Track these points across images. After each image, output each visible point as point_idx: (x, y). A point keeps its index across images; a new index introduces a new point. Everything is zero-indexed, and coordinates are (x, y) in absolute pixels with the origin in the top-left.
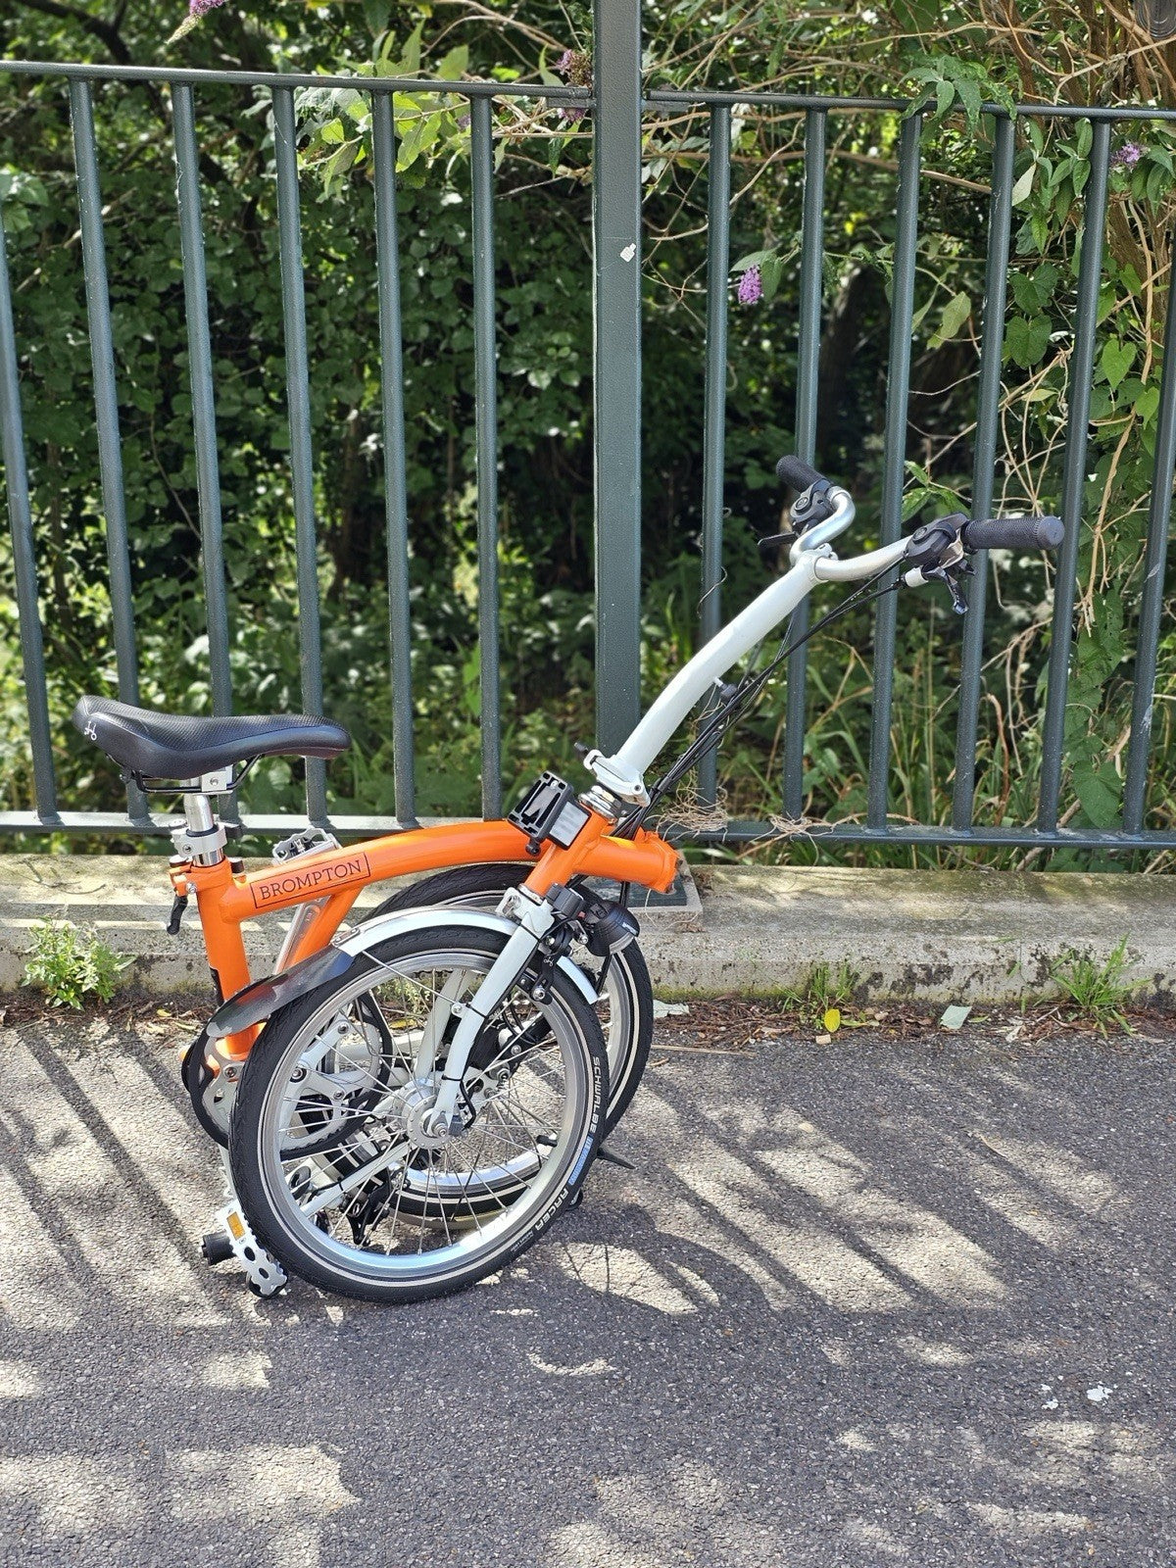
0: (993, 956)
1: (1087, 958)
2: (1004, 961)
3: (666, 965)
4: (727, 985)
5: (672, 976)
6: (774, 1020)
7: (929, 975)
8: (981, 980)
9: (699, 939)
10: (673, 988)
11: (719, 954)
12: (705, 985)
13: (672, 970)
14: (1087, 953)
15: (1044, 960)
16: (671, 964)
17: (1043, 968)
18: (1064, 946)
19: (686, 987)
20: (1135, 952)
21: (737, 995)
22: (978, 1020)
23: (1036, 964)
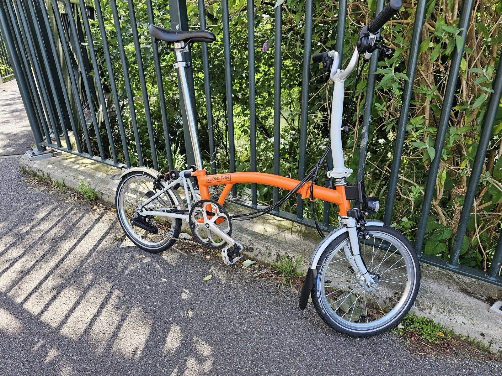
0: (265, 249)
1: (291, 259)
2: (268, 252)
7: (247, 248)
8: (261, 254)
14: (292, 258)
15: (279, 255)
17: (278, 258)
18: (286, 253)
20: (307, 262)
22: (256, 266)
23: (276, 256)
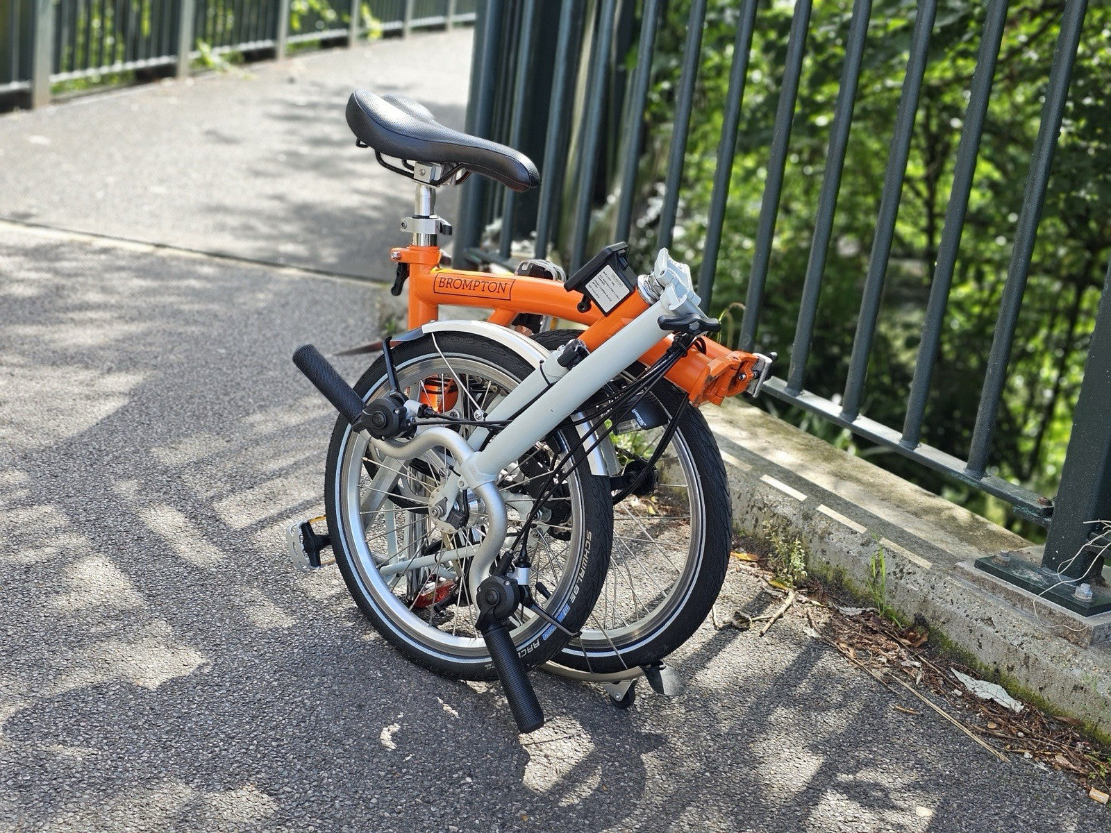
3: (1022, 656)
4: (1073, 708)
5: (1024, 671)
6: (1083, 760)
9: (1068, 649)
10: (1022, 685)
11: (1077, 672)
12: (1051, 696)
13: (1026, 663)
16: (1027, 658)
19: (1033, 689)
21: (1079, 725)
